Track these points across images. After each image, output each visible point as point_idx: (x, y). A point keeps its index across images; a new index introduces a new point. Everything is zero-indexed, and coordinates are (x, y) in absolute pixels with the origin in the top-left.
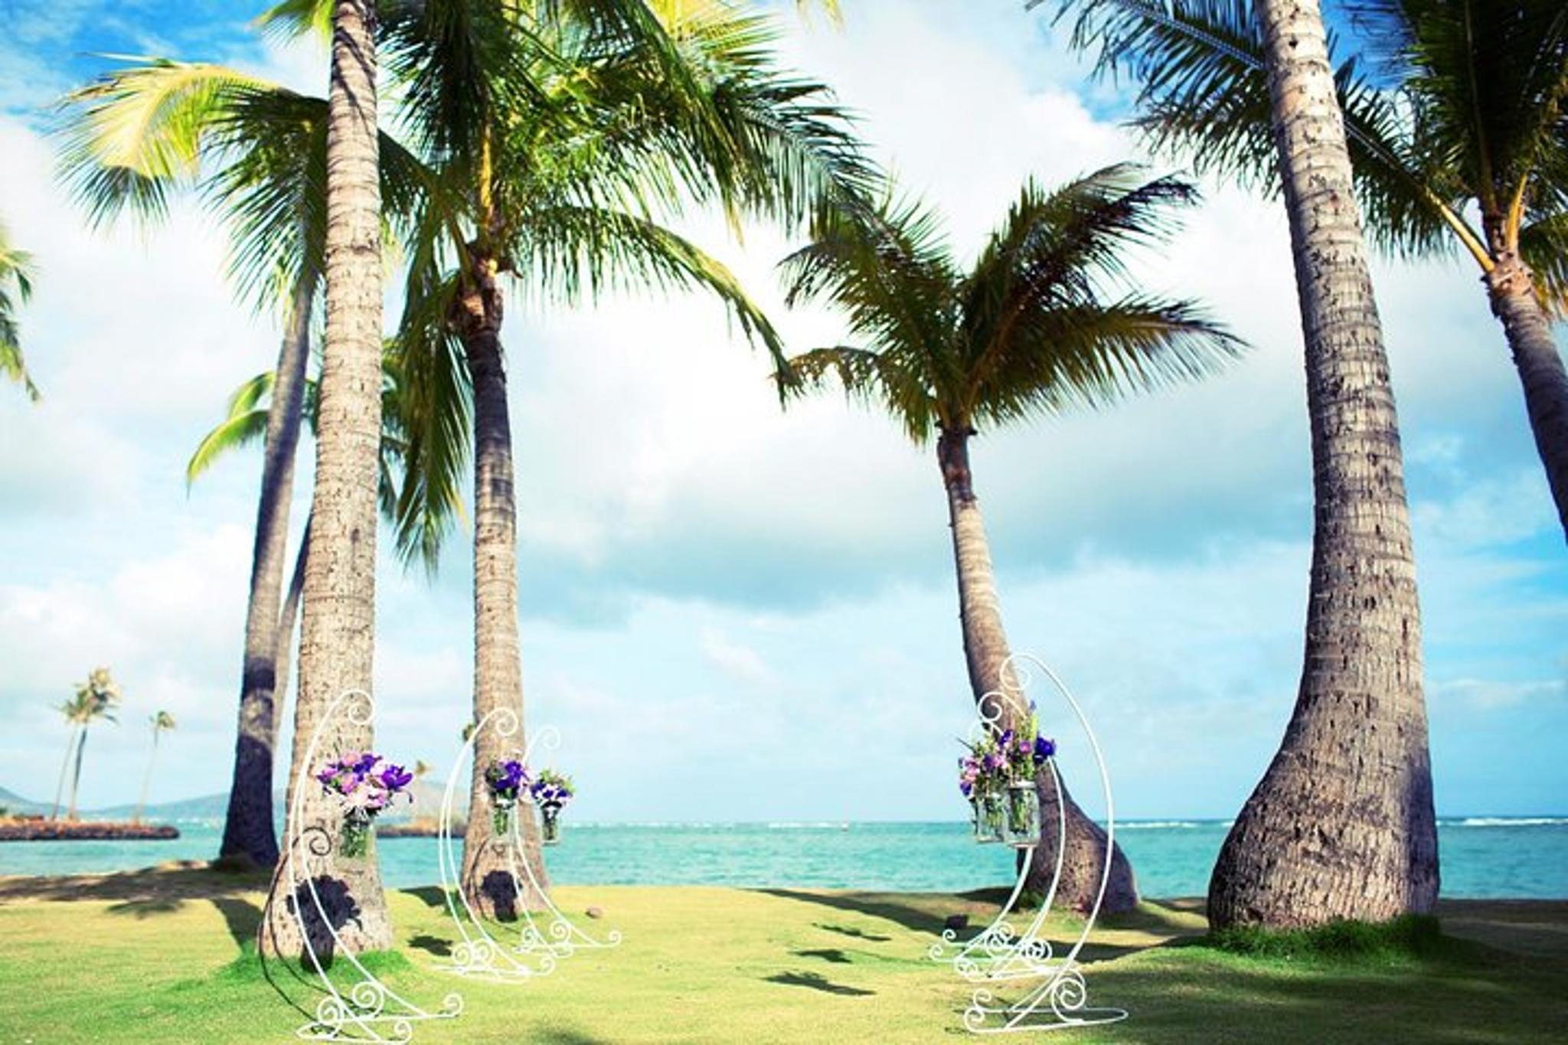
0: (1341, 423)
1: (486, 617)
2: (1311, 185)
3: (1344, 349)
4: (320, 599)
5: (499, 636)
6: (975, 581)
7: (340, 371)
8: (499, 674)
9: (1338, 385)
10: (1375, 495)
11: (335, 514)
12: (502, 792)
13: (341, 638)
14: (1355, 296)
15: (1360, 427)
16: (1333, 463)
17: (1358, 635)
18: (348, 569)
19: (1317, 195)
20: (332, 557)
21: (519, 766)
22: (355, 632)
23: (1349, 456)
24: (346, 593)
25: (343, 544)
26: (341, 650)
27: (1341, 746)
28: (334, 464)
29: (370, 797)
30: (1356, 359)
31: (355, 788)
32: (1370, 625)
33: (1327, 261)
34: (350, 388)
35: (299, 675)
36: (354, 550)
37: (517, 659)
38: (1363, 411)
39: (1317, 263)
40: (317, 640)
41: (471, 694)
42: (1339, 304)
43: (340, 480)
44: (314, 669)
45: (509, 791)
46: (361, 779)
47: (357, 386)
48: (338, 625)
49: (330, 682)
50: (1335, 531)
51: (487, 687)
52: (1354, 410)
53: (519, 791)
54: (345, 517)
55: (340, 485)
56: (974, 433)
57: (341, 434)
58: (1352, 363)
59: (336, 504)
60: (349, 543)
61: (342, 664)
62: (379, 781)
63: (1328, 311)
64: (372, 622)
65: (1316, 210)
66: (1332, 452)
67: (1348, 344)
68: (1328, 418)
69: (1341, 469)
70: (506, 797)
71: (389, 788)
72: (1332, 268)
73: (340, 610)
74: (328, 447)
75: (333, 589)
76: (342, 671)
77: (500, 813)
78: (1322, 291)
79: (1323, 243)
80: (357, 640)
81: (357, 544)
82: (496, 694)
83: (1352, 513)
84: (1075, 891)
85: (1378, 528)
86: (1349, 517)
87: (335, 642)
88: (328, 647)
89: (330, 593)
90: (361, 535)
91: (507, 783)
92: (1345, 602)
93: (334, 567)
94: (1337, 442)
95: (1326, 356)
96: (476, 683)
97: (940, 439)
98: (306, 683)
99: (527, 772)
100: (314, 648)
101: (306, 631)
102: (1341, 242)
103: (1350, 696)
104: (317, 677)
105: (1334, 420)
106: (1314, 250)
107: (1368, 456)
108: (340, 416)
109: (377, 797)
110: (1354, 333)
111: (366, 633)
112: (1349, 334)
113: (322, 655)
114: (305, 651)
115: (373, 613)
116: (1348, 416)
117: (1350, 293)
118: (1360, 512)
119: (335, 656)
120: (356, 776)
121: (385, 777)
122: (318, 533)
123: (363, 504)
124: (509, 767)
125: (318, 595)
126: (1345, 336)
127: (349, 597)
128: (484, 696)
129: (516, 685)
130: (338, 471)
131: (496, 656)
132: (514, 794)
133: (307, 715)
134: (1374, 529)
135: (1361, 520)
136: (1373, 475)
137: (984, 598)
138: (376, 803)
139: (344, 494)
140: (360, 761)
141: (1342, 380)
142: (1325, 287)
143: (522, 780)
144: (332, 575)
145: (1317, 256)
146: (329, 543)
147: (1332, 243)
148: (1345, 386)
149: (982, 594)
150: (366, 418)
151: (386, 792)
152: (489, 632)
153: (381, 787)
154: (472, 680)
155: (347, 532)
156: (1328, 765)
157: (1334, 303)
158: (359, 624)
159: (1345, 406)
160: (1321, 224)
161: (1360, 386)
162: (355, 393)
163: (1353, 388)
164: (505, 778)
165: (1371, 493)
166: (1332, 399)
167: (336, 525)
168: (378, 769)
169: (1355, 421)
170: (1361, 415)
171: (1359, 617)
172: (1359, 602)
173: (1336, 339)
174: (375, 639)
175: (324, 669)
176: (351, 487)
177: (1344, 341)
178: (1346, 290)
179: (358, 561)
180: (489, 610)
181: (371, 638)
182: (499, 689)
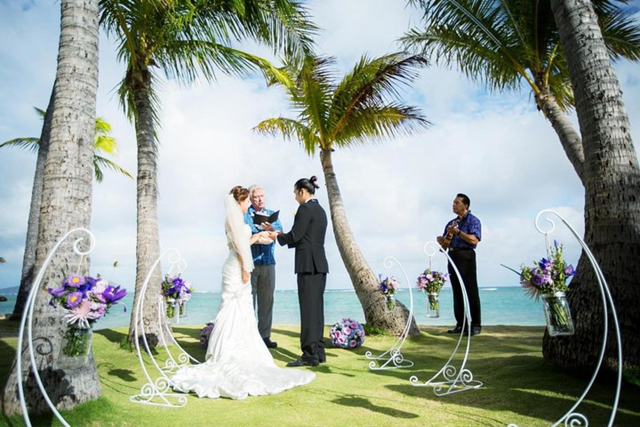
0: (605, 113)
1: (143, 211)
2: (576, 4)
3: (603, 78)
4: (56, 178)
5: (149, 220)
6: (337, 205)
7: (71, 44)
8: (150, 237)
9: (602, 95)
10: (627, 146)
11: (67, 128)
12: (171, 295)
13: (70, 202)
14: (604, 54)
15: (616, 115)
16: (602, 131)
17: (628, 214)
18: (75, 161)
19: (579, 8)
20: (64, 154)
21: (181, 281)
22: (78, 200)
23: (611, 128)
24: (74, 175)
25: (72, 147)
26: (69, 210)
27: (629, 270)
28: (65, 98)
29: (92, 310)
30: (610, 82)
31: (79, 305)
32: (634, 209)
33: (589, 38)
34: (78, 54)
35: (40, 225)
36: (79, 150)
37: (157, 229)
38: (617, 106)
39: (583, 39)
40: (53, 203)
41: (136, 245)
42: (598, 58)
43: (71, 108)
44: (50, 222)
45: (175, 295)
46: (84, 296)
47: (82, 54)
48: (67, 195)
49: (61, 230)
50: (607, 164)
51: (144, 242)
52: (612, 106)
53: (180, 295)
54: (74, 130)
55: (71, 111)
56: (333, 150)
57: (72, 81)
58: (609, 85)
59: (68, 122)
60: (76, 146)
61: (70, 218)
62: (100, 297)
63: (592, 61)
64: (90, 194)
65: (580, 15)
66: (601, 126)
67: (605, 75)
68: (597, 110)
69: (607, 134)
70: (173, 297)
71: (107, 303)
72: (592, 41)
73: (70, 186)
74: (62, 88)
75: (65, 172)
76: (70, 224)
77: (169, 306)
78: (587, 52)
79: (585, 30)
80: (81, 204)
81: (81, 147)
82: (148, 245)
83: (616, 154)
84: (396, 328)
85: (630, 162)
86: (615, 157)
87: (65, 205)
88: (60, 208)
89: (62, 175)
90: (85, 142)
91: (174, 290)
92: (619, 198)
93: (65, 159)
94: (604, 121)
95: (594, 81)
96: (138, 240)
97: (321, 152)
98: (44, 231)
99: (185, 284)
100: (51, 209)
101: (45, 198)
102: (594, 30)
103: (628, 244)
104: (51, 227)
105: (601, 111)
106: (581, 33)
107: (621, 128)
108: (71, 71)
109: (98, 310)
110: (607, 71)
111: (86, 201)
112: (605, 71)
113: (56, 213)
114: (43, 211)
115: (91, 190)
116: (609, 109)
117: (602, 53)
118: (621, 155)
119: (65, 214)
120: (81, 294)
121: (105, 295)
122: (56, 139)
123: (86, 125)
124: (174, 281)
125: (54, 176)
126: (603, 72)
127: (75, 178)
128: (141, 246)
129: (157, 241)
130: (69, 103)
131: (147, 228)
132: (178, 296)
133: (44, 251)
134: (628, 163)
135: (622, 158)
136: (624, 137)
137: (341, 211)
138: (96, 315)
139: (73, 116)
140: (83, 282)
141: (604, 92)
142: (589, 50)
143: (183, 288)
144: (63, 164)
145: (583, 36)
146: (62, 145)
147: (590, 30)
148: (606, 95)
149: (340, 210)
150: (89, 74)
151: (105, 306)
152: (145, 217)
153: (100, 302)
154: (136, 239)
155: (75, 140)
156: (623, 279)
157: (596, 56)
158: (82, 195)
159: (607, 104)
160: (584, 21)
161: (613, 95)
162: (82, 58)
163: (610, 96)
164: (173, 287)
165: (625, 145)
166: (599, 101)
167: (68, 134)
168: (99, 289)
169: (613, 111)
170: (616, 109)
171: (628, 205)
172: (627, 198)
173: (598, 73)
174: (92, 205)
175: (57, 222)
176: (78, 112)
177: (603, 74)
178: (600, 51)
179: (82, 158)
180: (144, 208)
181: (89, 205)
182: (149, 243)
